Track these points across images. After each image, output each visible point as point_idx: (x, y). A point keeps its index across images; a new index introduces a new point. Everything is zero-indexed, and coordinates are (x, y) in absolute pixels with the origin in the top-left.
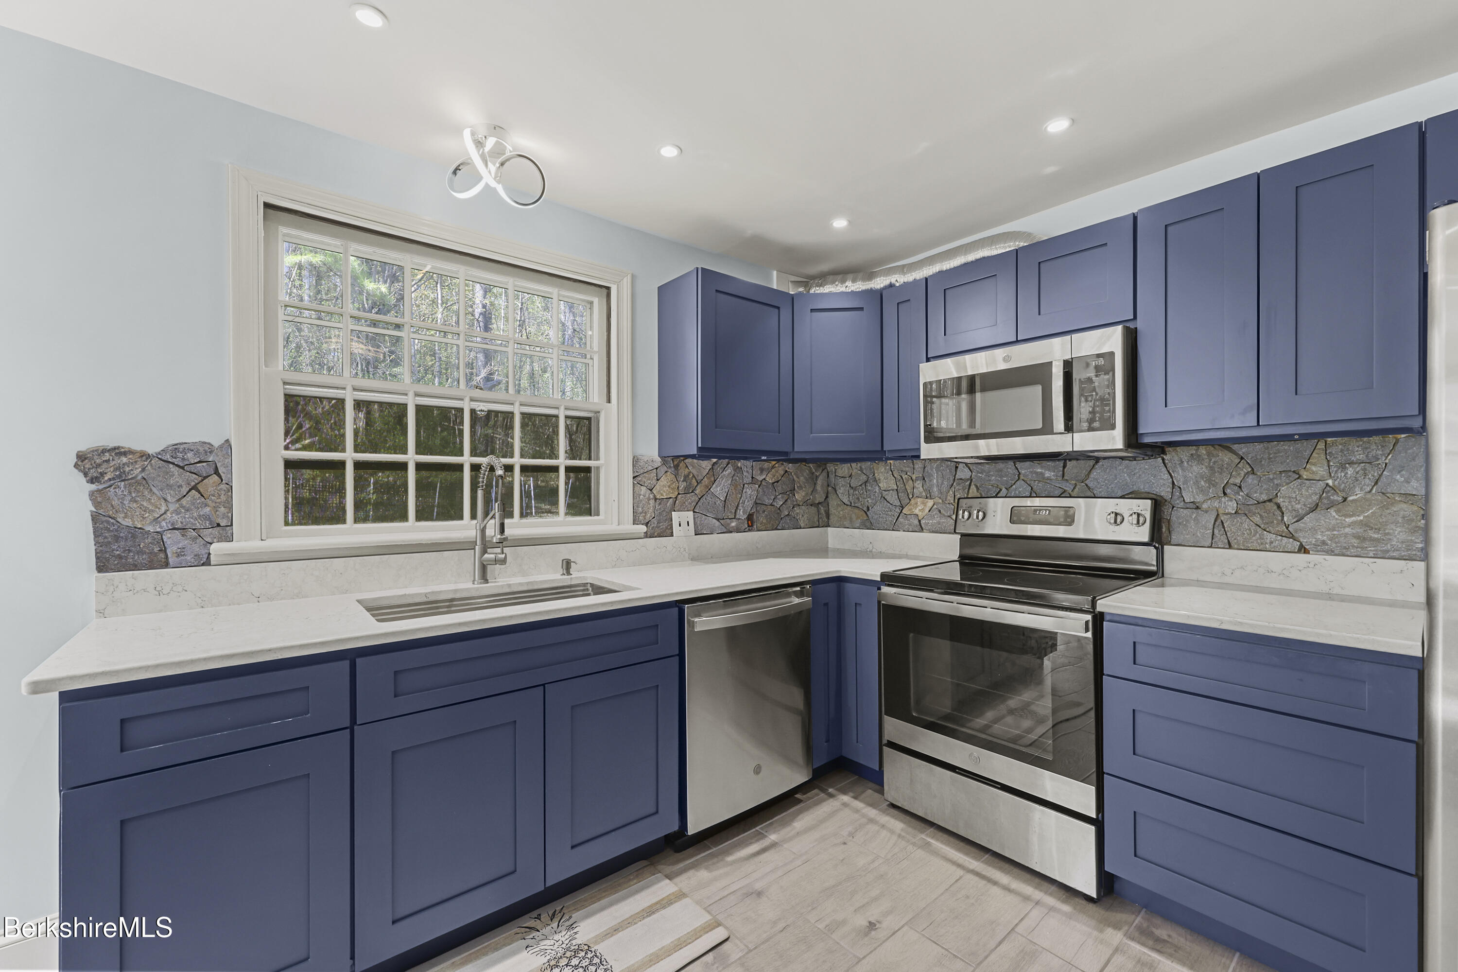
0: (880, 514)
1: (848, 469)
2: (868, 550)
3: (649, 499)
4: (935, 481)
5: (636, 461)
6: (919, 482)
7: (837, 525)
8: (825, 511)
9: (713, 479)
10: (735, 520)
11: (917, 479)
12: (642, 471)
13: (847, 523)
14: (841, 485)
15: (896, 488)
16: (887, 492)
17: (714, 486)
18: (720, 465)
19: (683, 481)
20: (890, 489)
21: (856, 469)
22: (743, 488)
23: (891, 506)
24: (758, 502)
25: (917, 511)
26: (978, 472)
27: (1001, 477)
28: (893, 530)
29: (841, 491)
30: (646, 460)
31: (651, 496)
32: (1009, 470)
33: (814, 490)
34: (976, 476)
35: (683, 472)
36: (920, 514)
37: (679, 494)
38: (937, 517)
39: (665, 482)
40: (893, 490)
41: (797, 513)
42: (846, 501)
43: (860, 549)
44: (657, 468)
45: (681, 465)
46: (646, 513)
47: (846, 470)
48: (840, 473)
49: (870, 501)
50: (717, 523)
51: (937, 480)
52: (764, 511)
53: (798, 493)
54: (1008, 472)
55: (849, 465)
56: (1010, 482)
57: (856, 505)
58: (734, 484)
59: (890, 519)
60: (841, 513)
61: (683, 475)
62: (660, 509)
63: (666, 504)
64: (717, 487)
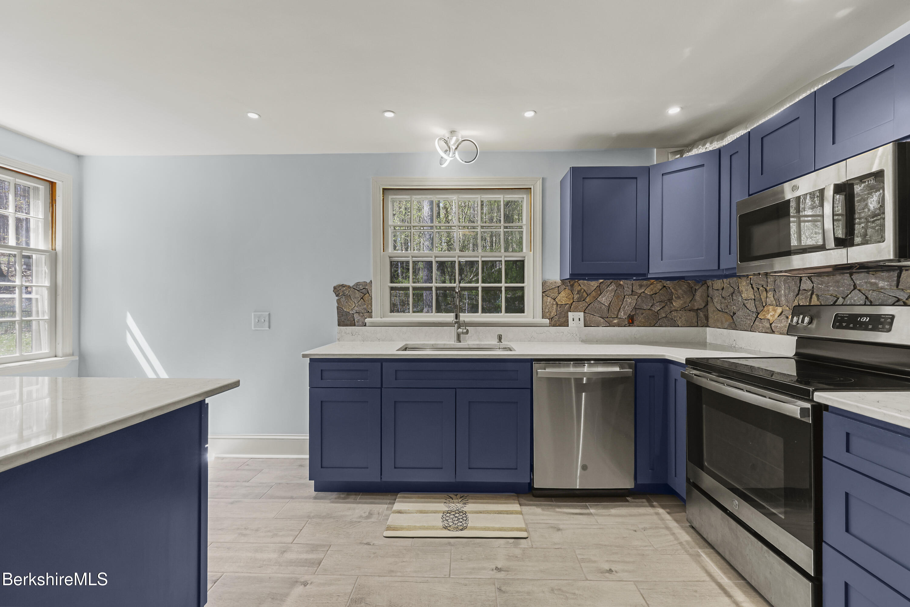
0: (742, 319)
1: (721, 283)
2: (733, 346)
3: (553, 304)
4: (783, 292)
5: (544, 283)
6: (771, 293)
7: (713, 326)
8: (705, 315)
9: (599, 292)
10: (617, 319)
11: (770, 290)
12: (548, 289)
13: (719, 324)
14: (716, 295)
15: (754, 298)
16: (747, 301)
17: (600, 297)
18: (605, 284)
19: (577, 294)
20: (749, 298)
21: (727, 283)
22: (624, 298)
23: (749, 312)
24: (637, 307)
25: (769, 317)
26: (819, 284)
27: (838, 287)
28: (751, 331)
29: (716, 301)
30: (551, 282)
31: (555, 303)
32: (846, 281)
33: (693, 299)
34: (817, 287)
35: (577, 288)
36: (771, 319)
37: (574, 302)
38: (784, 322)
39: (564, 295)
40: (751, 299)
41: (675, 316)
42: (719, 308)
43: (727, 345)
44: (558, 287)
45: (575, 284)
46: (550, 312)
47: (720, 284)
48: (715, 287)
49: (735, 308)
50: (602, 320)
51: (785, 291)
52: (642, 314)
53: (675, 301)
54: (844, 283)
55: (722, 280)
56: (846, 292)
57: (726, 311)
58: (616, 295)
59: (749, 322)
60: (716, 317)
61: (577, 290)
62: (560, 310)
63: (564, 308)
64: (602, 297)
